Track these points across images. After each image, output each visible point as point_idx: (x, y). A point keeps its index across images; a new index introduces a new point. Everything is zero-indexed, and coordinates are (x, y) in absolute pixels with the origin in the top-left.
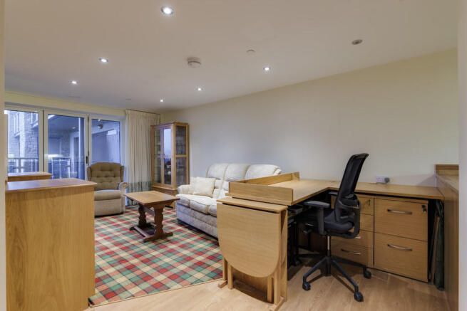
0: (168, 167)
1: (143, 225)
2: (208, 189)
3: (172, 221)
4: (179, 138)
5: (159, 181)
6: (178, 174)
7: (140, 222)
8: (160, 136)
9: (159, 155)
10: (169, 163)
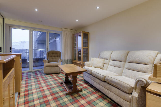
0: (79, 53)
1: (67, 82)
2: (101, 65)
3: (81, 80)
4: (85, 39)
5: (76, 59)
6: (84, 56)
7: (66, 80)
8: (76, 39)
9: (76, 47)
10: (80, 51)
